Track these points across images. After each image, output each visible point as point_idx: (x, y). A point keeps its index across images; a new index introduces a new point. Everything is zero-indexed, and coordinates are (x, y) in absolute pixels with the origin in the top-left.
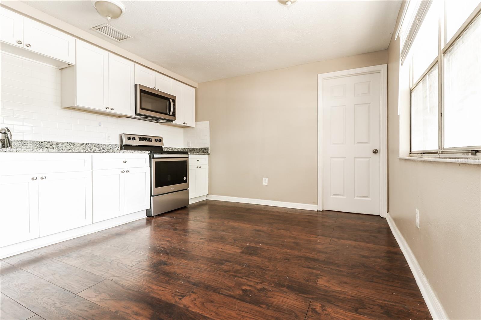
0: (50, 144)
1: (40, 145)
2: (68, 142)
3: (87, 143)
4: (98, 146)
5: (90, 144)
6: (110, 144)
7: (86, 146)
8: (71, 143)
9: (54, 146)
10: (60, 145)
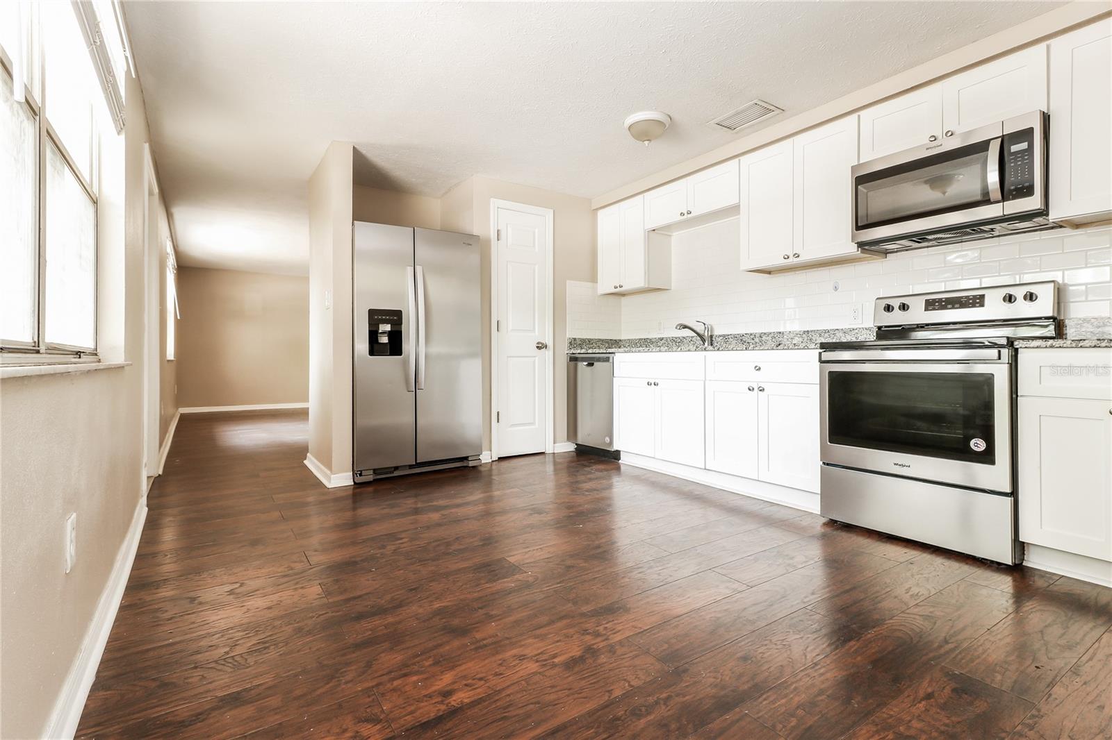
0: (752, 337)
1: (741, 340)
2: (776, 331)
3: (806, 330)
4: (826, 335)
5: (811, 331)
6: (855, 327)
7: (804, 336)
8: (780, 333)
9: (757, 340)
10: (764, 338)
